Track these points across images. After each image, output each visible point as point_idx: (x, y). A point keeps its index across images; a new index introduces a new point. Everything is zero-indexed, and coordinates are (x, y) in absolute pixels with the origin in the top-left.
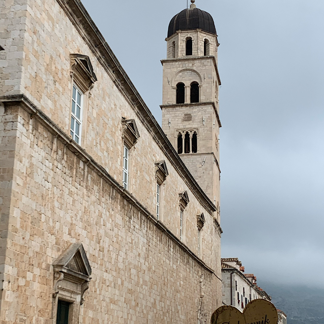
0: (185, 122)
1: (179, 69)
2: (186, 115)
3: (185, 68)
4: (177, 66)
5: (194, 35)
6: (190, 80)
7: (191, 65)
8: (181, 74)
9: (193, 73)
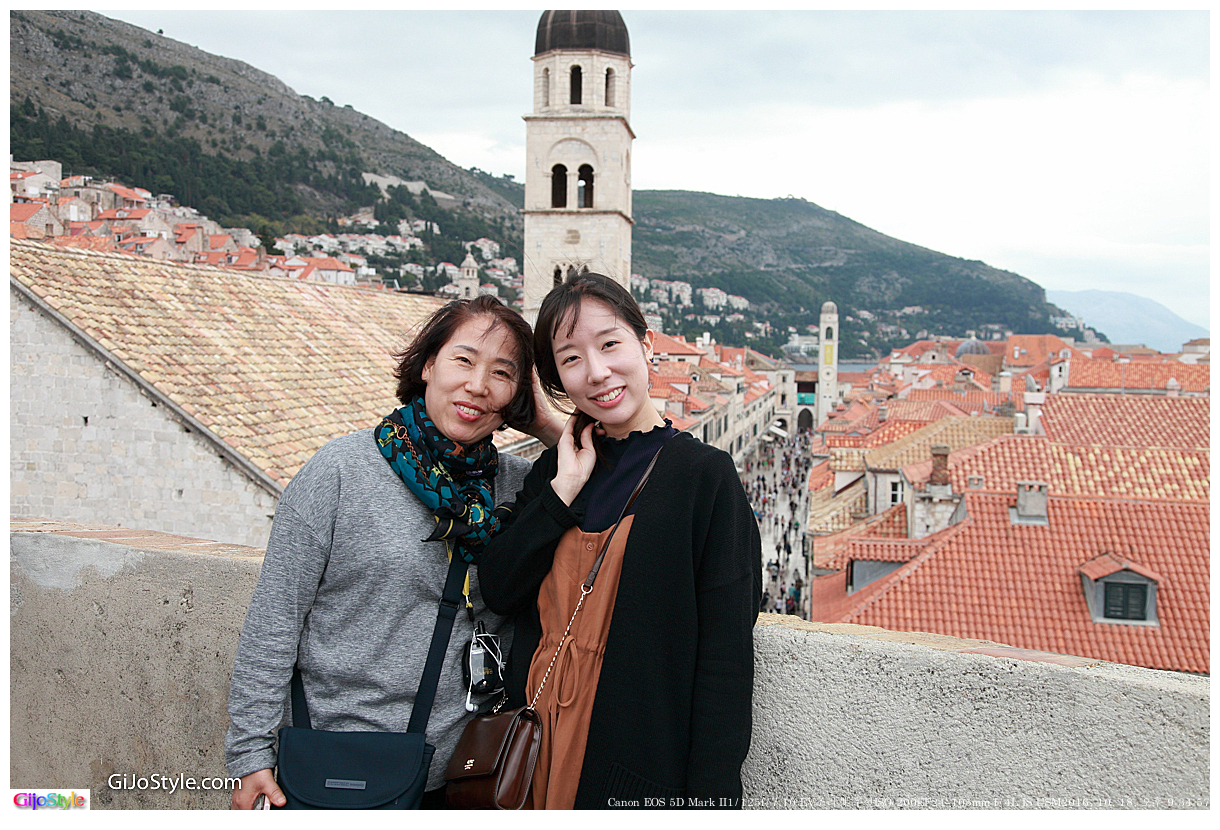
0: (567, 245)
1: (556, 136)
2: (570, 232)
3: (567, 136)
4: (555, 131)
5: (586, 62)
6: (578, 160)
7: (579, 129)
8: (560, 146)
9: (583, 146)
